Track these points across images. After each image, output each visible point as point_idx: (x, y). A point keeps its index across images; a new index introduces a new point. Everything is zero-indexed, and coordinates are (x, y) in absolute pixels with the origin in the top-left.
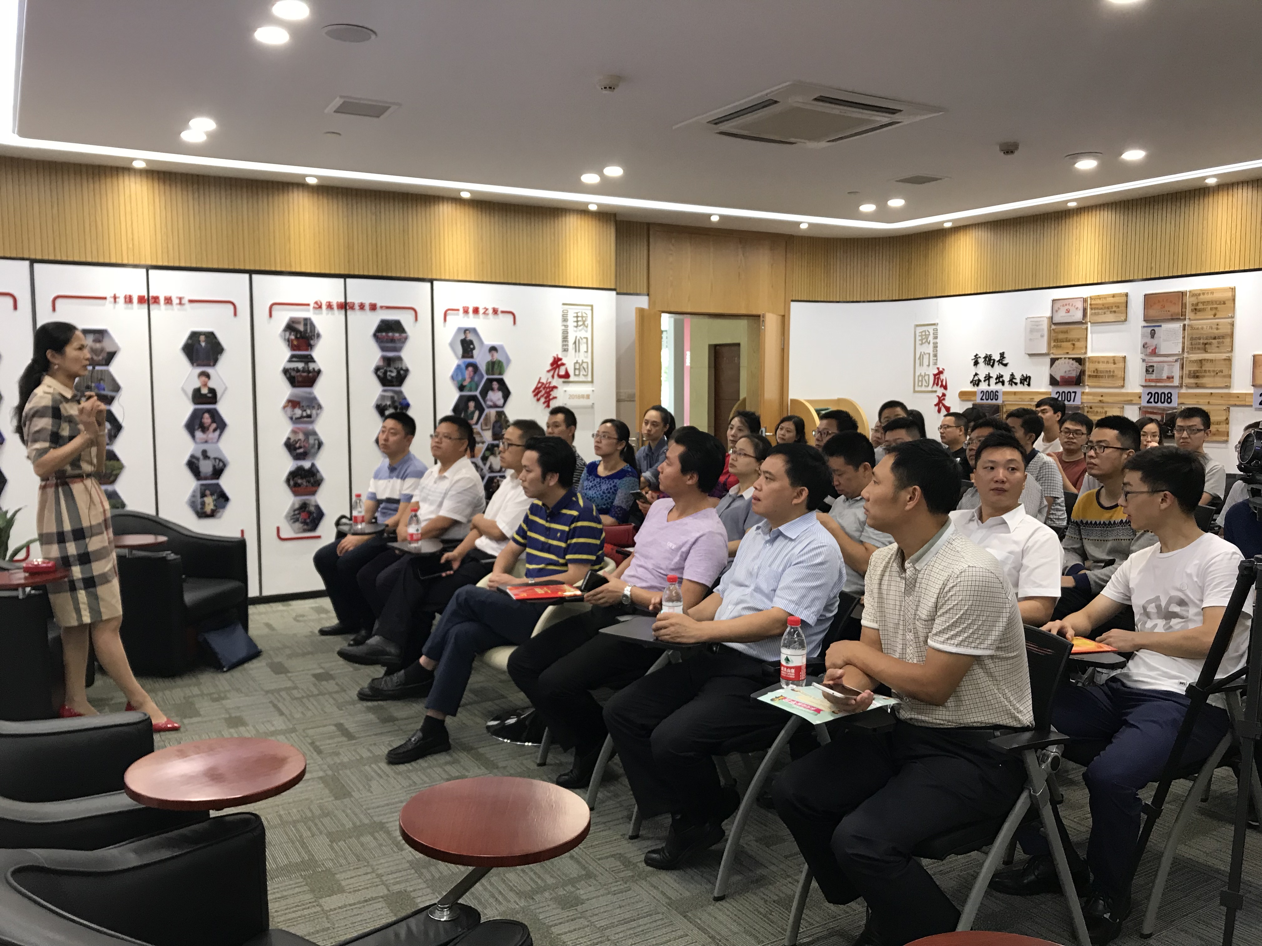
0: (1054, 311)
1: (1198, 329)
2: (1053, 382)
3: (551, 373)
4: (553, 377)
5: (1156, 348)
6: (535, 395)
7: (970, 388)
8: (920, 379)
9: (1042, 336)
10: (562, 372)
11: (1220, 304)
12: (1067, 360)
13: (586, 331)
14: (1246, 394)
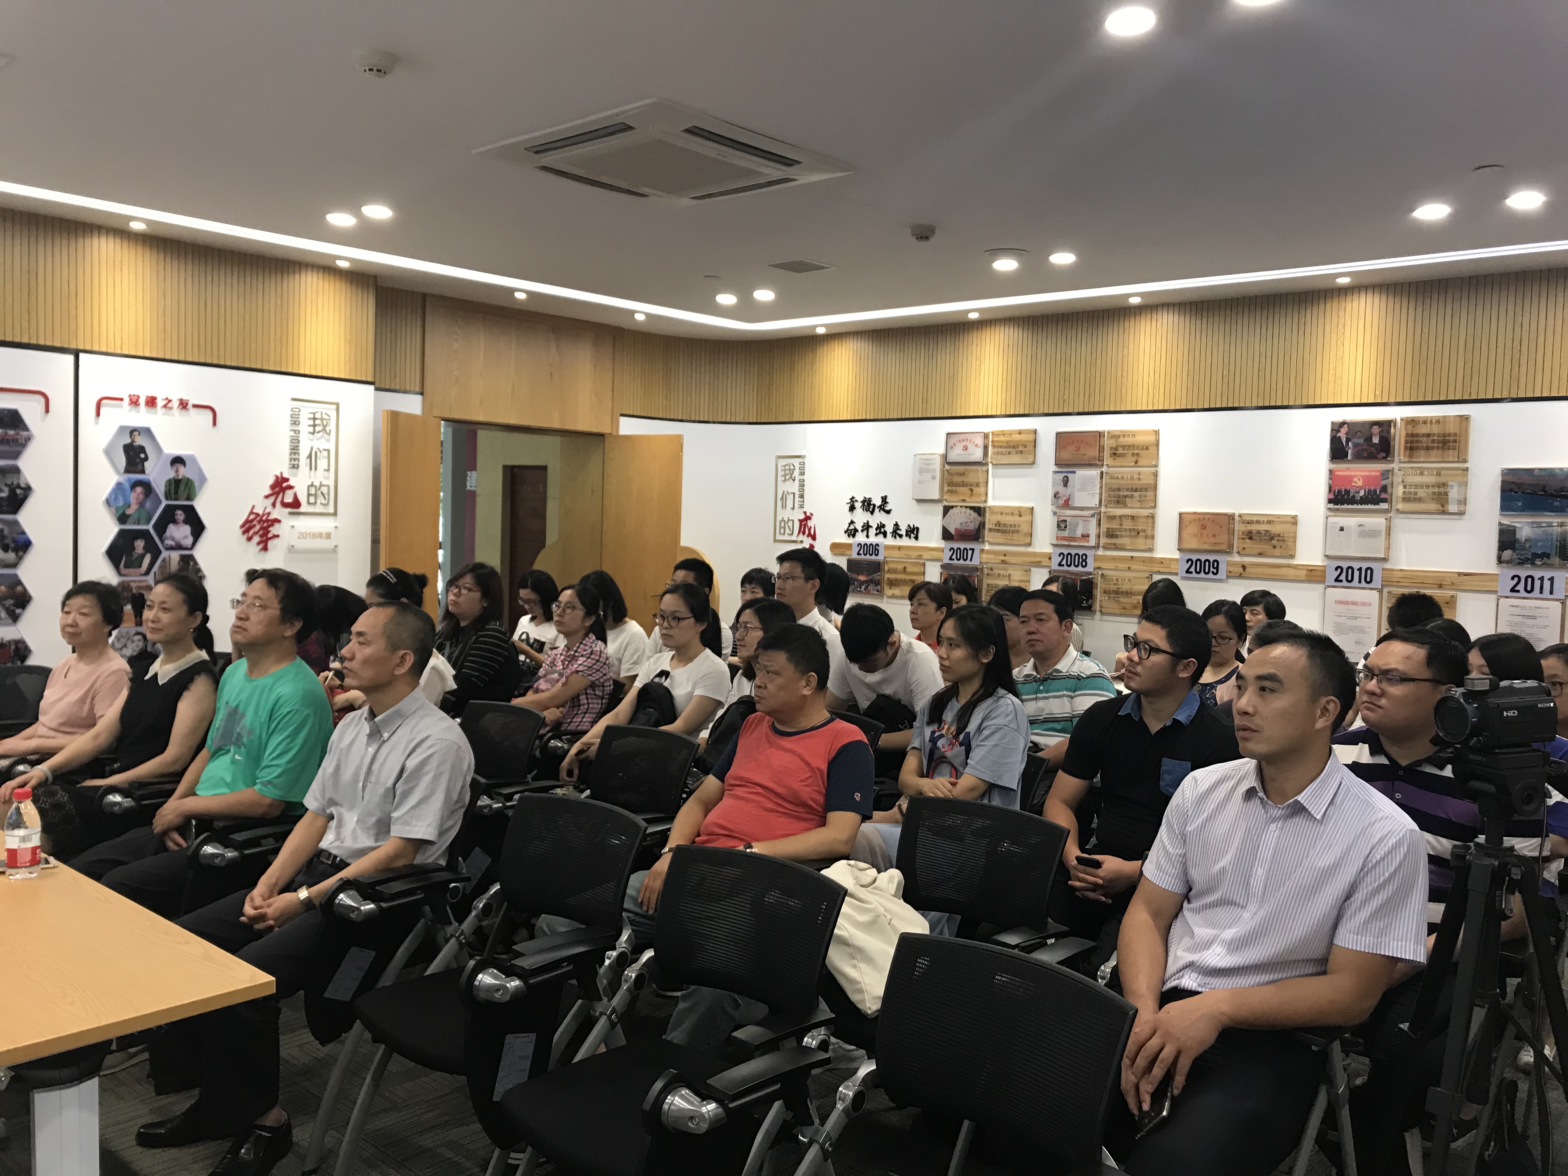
0: (949, 447)
1: (1117, 478)
2: (947, 535)
3: (272, 499)
4: (274, 505)
5: (1069, 499)
6: (244, 533)
7: (844, 539)
8: (783, 525)
9: (934, 478)
10: (289, 499)
11: (1142, 449)
12: (964, 509)
13: (328, 441)
14: (1171, 559)
